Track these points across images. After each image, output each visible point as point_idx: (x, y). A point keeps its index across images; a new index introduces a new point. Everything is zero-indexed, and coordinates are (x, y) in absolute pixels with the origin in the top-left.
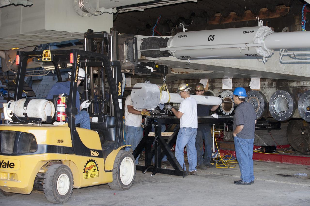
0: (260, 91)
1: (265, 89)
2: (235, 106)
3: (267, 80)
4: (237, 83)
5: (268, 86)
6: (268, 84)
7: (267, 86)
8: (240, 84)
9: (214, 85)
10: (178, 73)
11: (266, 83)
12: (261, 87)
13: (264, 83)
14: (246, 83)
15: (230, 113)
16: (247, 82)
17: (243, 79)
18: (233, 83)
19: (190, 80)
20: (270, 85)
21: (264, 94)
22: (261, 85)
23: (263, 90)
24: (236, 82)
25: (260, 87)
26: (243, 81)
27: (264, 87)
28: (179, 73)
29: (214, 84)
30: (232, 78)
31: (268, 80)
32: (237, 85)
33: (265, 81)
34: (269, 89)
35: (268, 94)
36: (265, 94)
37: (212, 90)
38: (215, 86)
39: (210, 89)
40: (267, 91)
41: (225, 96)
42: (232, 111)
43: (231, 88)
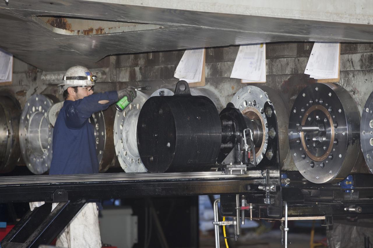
1: (354, 76)
2: (269, 137)
3: (360, 48)
4: (278, 60)
5: (361, 67)
6: (361, 60)
7: (359, 68)
8: (288, 64)
9: (219, 68)
10: (79, 31)
11: (356, 57)
12: (344, 72)
13: (350, 56)
14: (301, 59)
15: (259, 161)
17: (295, 45)
18: (268, 60)
19: (161, 54)
20: (367, 63)
21: (352, 93)
22: (343, 64)
23: (348, 82)
24: (278, 57)
25: (341, 72)
26: (295, 53)
27: (351, 71)
28: (80, 34)
29: (219, 65)
30: (267, 44)
31: (362, 45)
32: (279, 66)
33: (354, 51)
34: (366, 77)
35: (363, 93)
36: (354, 94)
37: (216, 87)
38: (221, 72)
39: (211, 84)
40: (360, 83)
41: (245, 103)
42: (263, 154)
43: (263, 80)
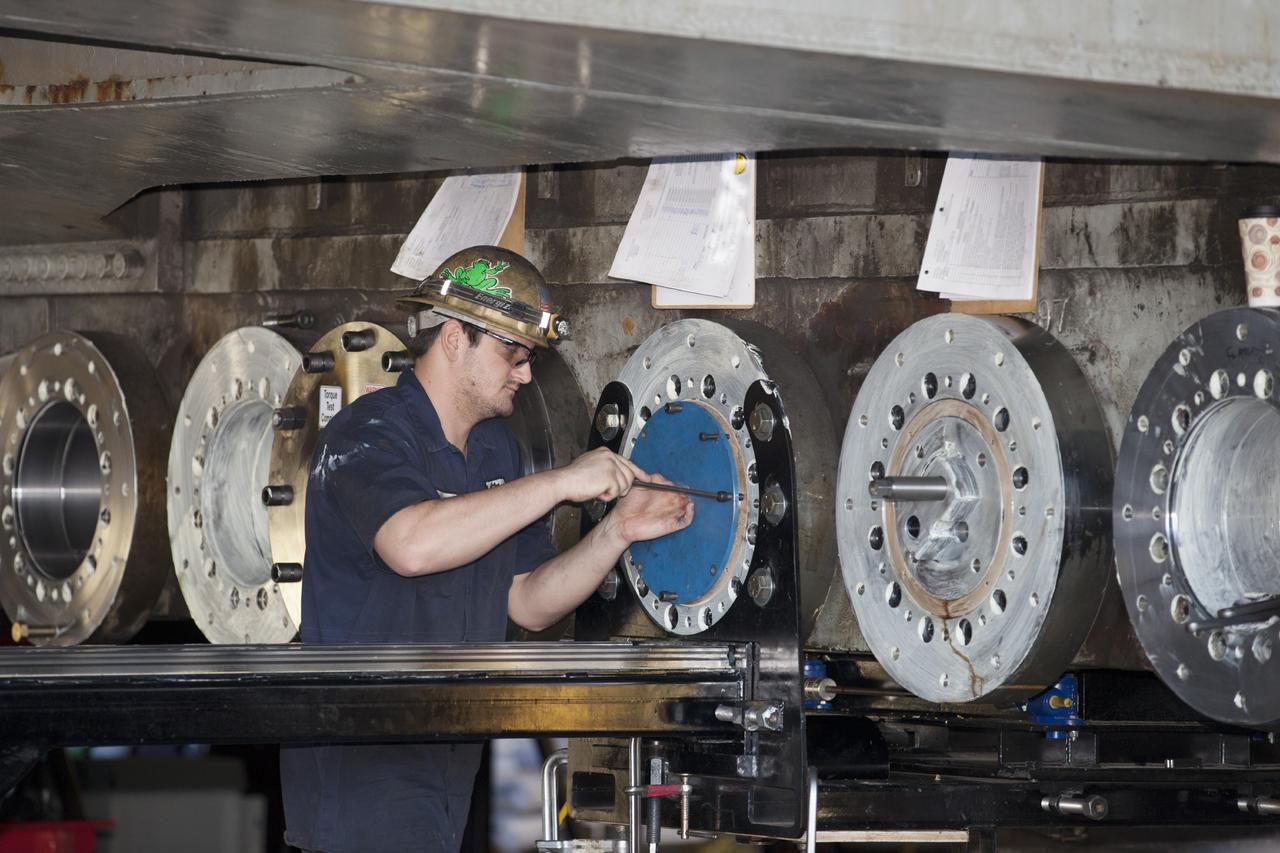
0: (1044, 319)
1: (1092, 293)
2: (762, 518)
3: (1120, 181)
4: (802, 224)
5: (1123, 257)
6: (1123, 229)
7: (1113, 262)
8: (839, 239)
9: (576, 249)
11: (1103, 219)
12: (1055, 276)
13: (1080, 214)
14: (893, 221)
15: (720, 611)
16: (907, 212)
17: (868, 166)
18: (763, 223)
19: (355, 187)
20: (1145, 243)
21: (1082, 358)
22: (1052, 243)
23: (1071, 315)
25: (1041, 273)
26: (868, 195)
27: (1081, 270)
28: (37, 100)
29: (577, 237)
30: (760, 156)
31: (1129, 171)
32: (807, 245)
33: (1096, 195)
34: (1141, 297)
35: (1125, 359)
36: (1092, 359)
38: (584, 265)
40: (1117, 321)
41: (671, 386)
42: (736, 583)
